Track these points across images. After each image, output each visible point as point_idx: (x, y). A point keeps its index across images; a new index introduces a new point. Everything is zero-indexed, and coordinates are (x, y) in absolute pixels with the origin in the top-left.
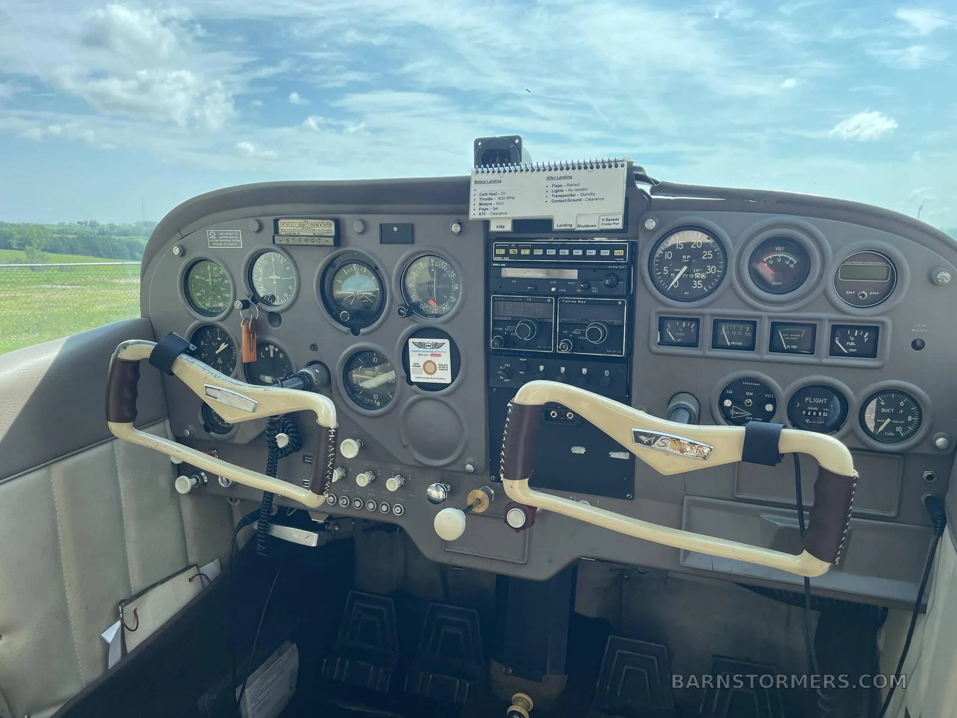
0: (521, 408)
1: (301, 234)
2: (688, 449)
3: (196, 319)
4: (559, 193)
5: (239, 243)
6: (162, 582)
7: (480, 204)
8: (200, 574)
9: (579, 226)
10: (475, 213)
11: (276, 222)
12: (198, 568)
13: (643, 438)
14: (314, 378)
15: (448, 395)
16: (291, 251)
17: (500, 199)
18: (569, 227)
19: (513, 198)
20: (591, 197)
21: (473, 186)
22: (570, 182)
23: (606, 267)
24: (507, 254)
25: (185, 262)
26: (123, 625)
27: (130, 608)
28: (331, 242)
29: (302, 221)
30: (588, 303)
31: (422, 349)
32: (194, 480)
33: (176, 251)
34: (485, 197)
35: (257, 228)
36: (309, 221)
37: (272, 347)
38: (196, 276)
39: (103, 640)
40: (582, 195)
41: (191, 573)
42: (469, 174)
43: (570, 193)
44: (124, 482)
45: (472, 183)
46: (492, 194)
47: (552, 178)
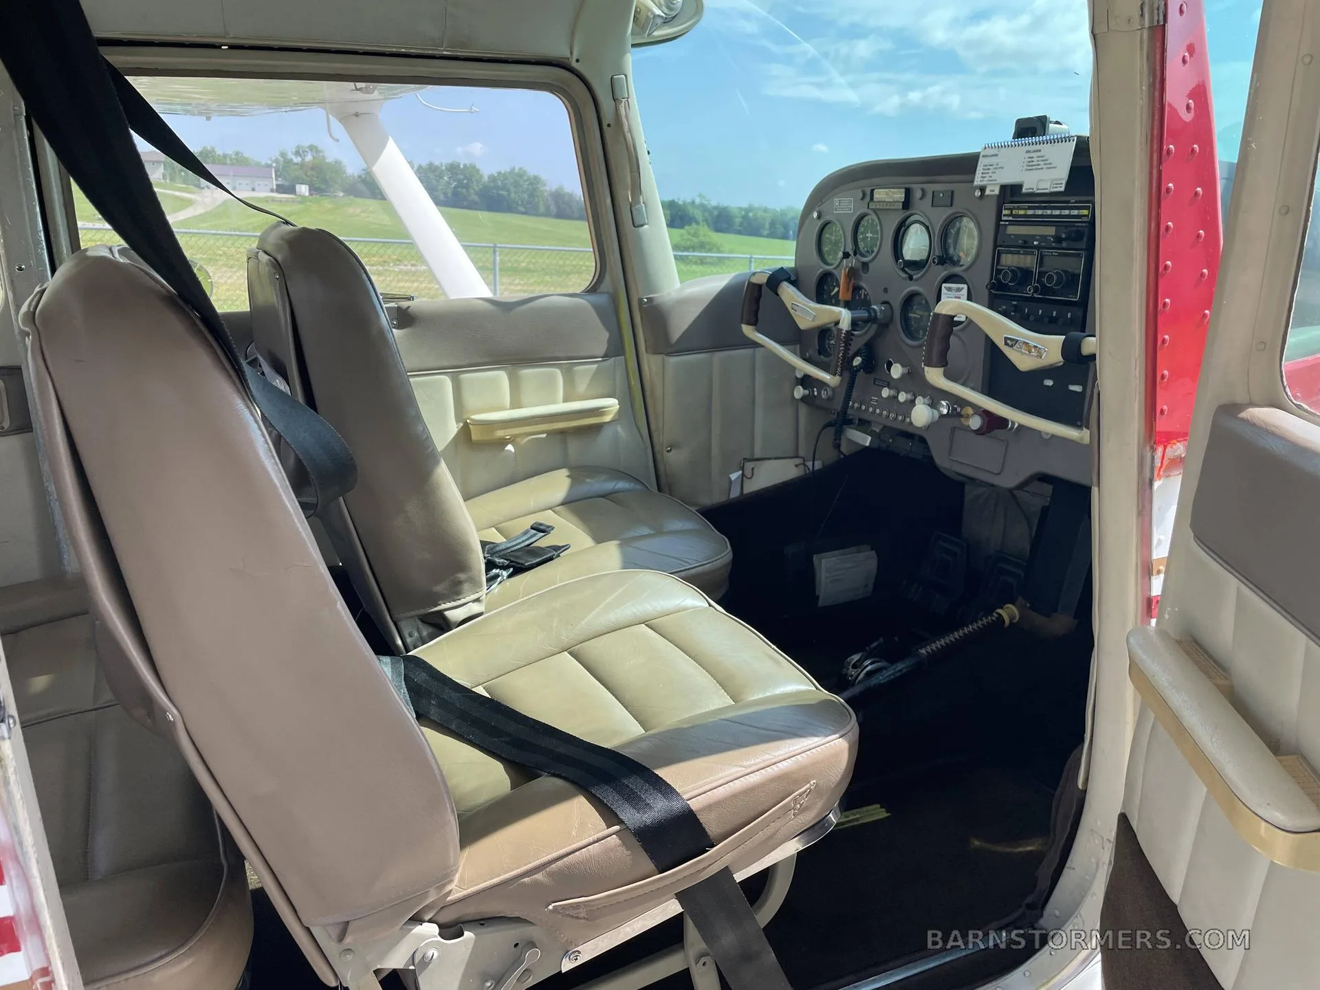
0: (937, 316)
1: (886, 200)
2: (1033, 350)
3: (821, 267)
4: (1031, 164)
5: (851, 209)
6: (776, 458)
7: (982, 173)
8: (804, 464)
9: (1038, 189)
10: (978, 181)
11: (872, 191)
12: (804, 461)
13: (1009, 341)
14: (878, 314)
15: (963, 330)
16: (878, 212)
17: (995, 168)
18: (1031, 190)
19: (1002, 168)
20: (1049, 166)
21: (981, 159)
22: (1039, 154)
23: (1076, 224)
24: (1011, 215)
25: (820, 223)
26: (743, 475)
27: (749, 465)
28: (900, 206)
29: (887, 190)
30: (1060, 255)
31: (949, 293)
32: (807, 392)
33: (815, 215)
34: (986, 168)
35: (861, 195)
36: (892, 190)
37: (863, 291)
38: (826, 235)
39: (730, 479)
40: (1045, 164)
41: (798, 461)
42: (980, 150)
43: (1038, 163)
44: (759, 380)
45: (981, 156)
46: (990, 165)
47: (1028, 152)
